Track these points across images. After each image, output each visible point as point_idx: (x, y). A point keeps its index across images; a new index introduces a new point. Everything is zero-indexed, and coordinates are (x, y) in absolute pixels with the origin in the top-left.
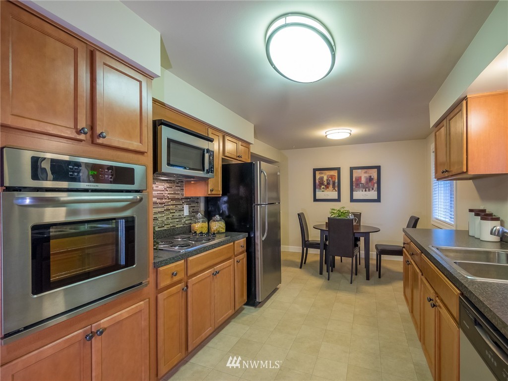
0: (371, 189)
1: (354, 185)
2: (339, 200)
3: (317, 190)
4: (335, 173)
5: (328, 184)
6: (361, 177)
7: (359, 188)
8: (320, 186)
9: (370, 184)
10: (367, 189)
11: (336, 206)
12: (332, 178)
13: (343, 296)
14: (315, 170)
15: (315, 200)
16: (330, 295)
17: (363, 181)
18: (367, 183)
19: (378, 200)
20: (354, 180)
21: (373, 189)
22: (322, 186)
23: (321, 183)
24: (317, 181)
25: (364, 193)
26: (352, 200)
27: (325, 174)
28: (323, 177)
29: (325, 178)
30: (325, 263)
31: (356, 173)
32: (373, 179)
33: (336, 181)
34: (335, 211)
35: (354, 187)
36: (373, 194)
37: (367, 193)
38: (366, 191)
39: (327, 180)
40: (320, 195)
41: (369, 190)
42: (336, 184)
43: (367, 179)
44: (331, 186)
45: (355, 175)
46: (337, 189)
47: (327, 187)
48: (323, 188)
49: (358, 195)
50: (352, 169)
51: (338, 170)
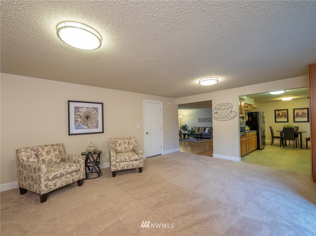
2: (288, 122)
3: (276, 118)
4: (286, 111)
5: (282, 115)
7: (298, 117)
8: (278, 117)
9: (304, 115)
10: (302, 117)
11: (287, 124)
12: (284, 113)
14: (275, 111)
15: (276, 122)
17: (300, 114)
18: (302, 115)
19: (308, 121)
20: (295, 114)
21: (305, 117)
23: (279, 115)
24: (277, 115)
26: (294, 122)
27: (281, 112)
28: (279, 113)
29: (281, 113)
30: (282, 145)
32: (305, 113)
33: (286, 114)
35: (295, 117)
36: (305, 119)
37: (302, 119)
40: (278, 120)
42: (286, 116)
43: (302, 113)
44: (284, 116)
45: (295, 112)
46: (286, 118)
47: (282, 117)
48: (280, 117)
49: (297, 119)
50: (294, 110)
51: (287, 110)
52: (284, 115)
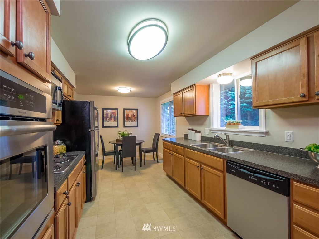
0: (134, 121)
1: (126, 118)
2: (117, 126)
3: (104, 121)
4: (115, 111)
5: (111, 117)
6: (129, 114)
7: (128, 120)
9: (133, 118)
10: (132, 121)
11: (116, 130)
12: (113, 114)
13: (137, 178)
14: (103, 109)
16: (129, 180)
17: (130, 116)
18: (132, 117)
19: (137, 126)
20: (125, 115)
21: (135, 121)
22: (108, 119)
23: (107, 117)
24: (104, 116)
25: (131, 122)
26: (125, 126)
29: (109, 114)
31: (127, 112)
32: (135, 115)
33: (116, 116)
34: (120, 133)
35: (126, 119)
36: (134, 123)
37: (132, 122)
38: (131, 121)
39: (111, 115)
40: (106, 124)
41: (133, 121)
42: (116, 118)
43: (132, 116)
44: (113, 119)
45: (126, 113)
46: (116, 120)
47: (111, 119)
48: (108, 120)
49: (128, 123)
50: (124, 110)
51: (117, 110)
52: (113, 117)
